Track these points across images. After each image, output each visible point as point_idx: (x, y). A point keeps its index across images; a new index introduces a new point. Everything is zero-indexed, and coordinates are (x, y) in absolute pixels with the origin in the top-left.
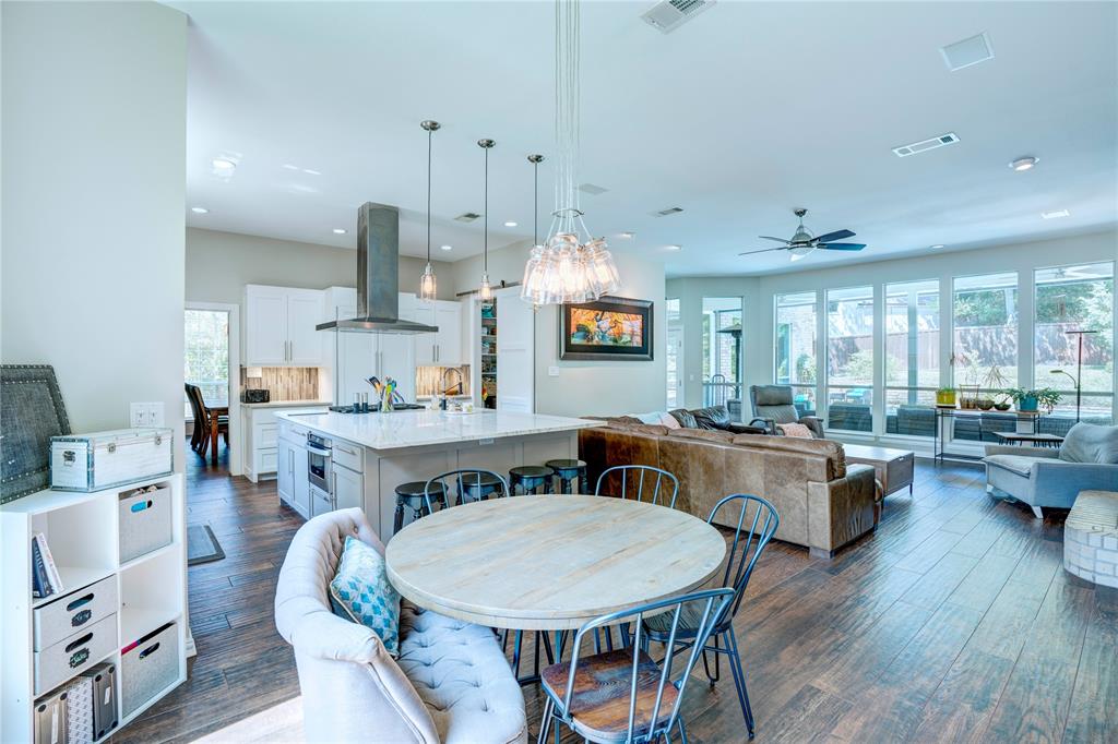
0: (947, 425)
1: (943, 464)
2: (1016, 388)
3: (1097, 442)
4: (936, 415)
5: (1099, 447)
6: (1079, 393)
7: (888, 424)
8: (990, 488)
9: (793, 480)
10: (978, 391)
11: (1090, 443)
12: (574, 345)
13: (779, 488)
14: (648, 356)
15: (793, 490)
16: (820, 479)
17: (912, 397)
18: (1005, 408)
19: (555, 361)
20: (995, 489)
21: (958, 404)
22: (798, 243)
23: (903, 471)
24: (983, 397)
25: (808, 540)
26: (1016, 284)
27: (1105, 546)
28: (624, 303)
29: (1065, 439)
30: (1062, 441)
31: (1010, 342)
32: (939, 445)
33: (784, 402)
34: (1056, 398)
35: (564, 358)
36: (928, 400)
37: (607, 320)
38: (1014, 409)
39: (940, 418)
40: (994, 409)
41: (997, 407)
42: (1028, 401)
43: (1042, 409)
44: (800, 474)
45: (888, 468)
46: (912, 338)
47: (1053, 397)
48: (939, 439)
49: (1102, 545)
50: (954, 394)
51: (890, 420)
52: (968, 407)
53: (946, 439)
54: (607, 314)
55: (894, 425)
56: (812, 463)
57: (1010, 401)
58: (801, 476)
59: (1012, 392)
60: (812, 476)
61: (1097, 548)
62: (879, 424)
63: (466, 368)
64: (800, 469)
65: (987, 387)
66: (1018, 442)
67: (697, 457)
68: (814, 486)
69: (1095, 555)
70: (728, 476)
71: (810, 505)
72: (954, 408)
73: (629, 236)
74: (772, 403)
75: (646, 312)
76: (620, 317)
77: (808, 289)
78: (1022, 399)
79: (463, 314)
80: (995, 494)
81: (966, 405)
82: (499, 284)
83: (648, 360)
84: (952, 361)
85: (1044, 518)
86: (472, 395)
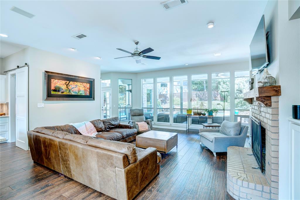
0: (190, 120)
1: (189, 132)
2: (207, 109)
3: (230, 128)
4: (187, 117)
5: (231, 129)
6: (224, 110)
7: (174, 120)
8: (201, 143)
9: (109, 166)
10: (198, 109)
11: (228, 128)
12: (53, 95)
13: (104, 170)
14: (92, 99)
15: (109, 171)
16: (120, 167)
17: (182, 112)
18: (204, 115)
19: (42, 101)
20: (202, 143)
21: (192, 114)
22: (135, 54)
23: (173, 142)
24: (199, 111)
25: (118, 197)
26: (207, 79)
27: (243, 186)
28: (80, 78)
29: (221, 125)
30: (220, 126)
31: (206, 96)
32: (187, 126)
33: (141, 115)
34: (217, 111)
35: (47, 100)
36: (185, 113)
37: (72, 85)
38: (207, 115)
39: (188, 118)
40: (202, 115)
41: (203, 114)
42: (210, 112)
43: (214, 114)
44: (112, 163)
45: (167, 142)
46: (181, 94)
47: (216, 111)
48: (187, 125)
49: (242, 185)
50: (191, 111)
51: (174, 118)
52: (195, 115)
53: (190, 124)
54: (71, 83)
55: (176, 120)
56: (116, 158)
57: (206, 113)
58: (112, 165)
59: (206, 110)
60: (117, 165)
61: (240, 186)
62: (171, 120)
63: (7, 104)
64: (111, 161)
65: (200, 108)
66: (208, 127)
67: (71, 151)
68: (118, 170)
69: (240, 189)
70: (84, 162)
71: (117, 180)
72: (191, 115)
73: (73, 50)
74: (137, 115)
75: (91, 83)
76: (79, 84)
77: (150, 78)
78: (209, 112)
79: (6, 81)
80: (202, 146)
81: (195, 114)
82: (16, 67)
83: (92, 100)
84: (191, 100)
85: (217, 157)
86: (9, 115)
